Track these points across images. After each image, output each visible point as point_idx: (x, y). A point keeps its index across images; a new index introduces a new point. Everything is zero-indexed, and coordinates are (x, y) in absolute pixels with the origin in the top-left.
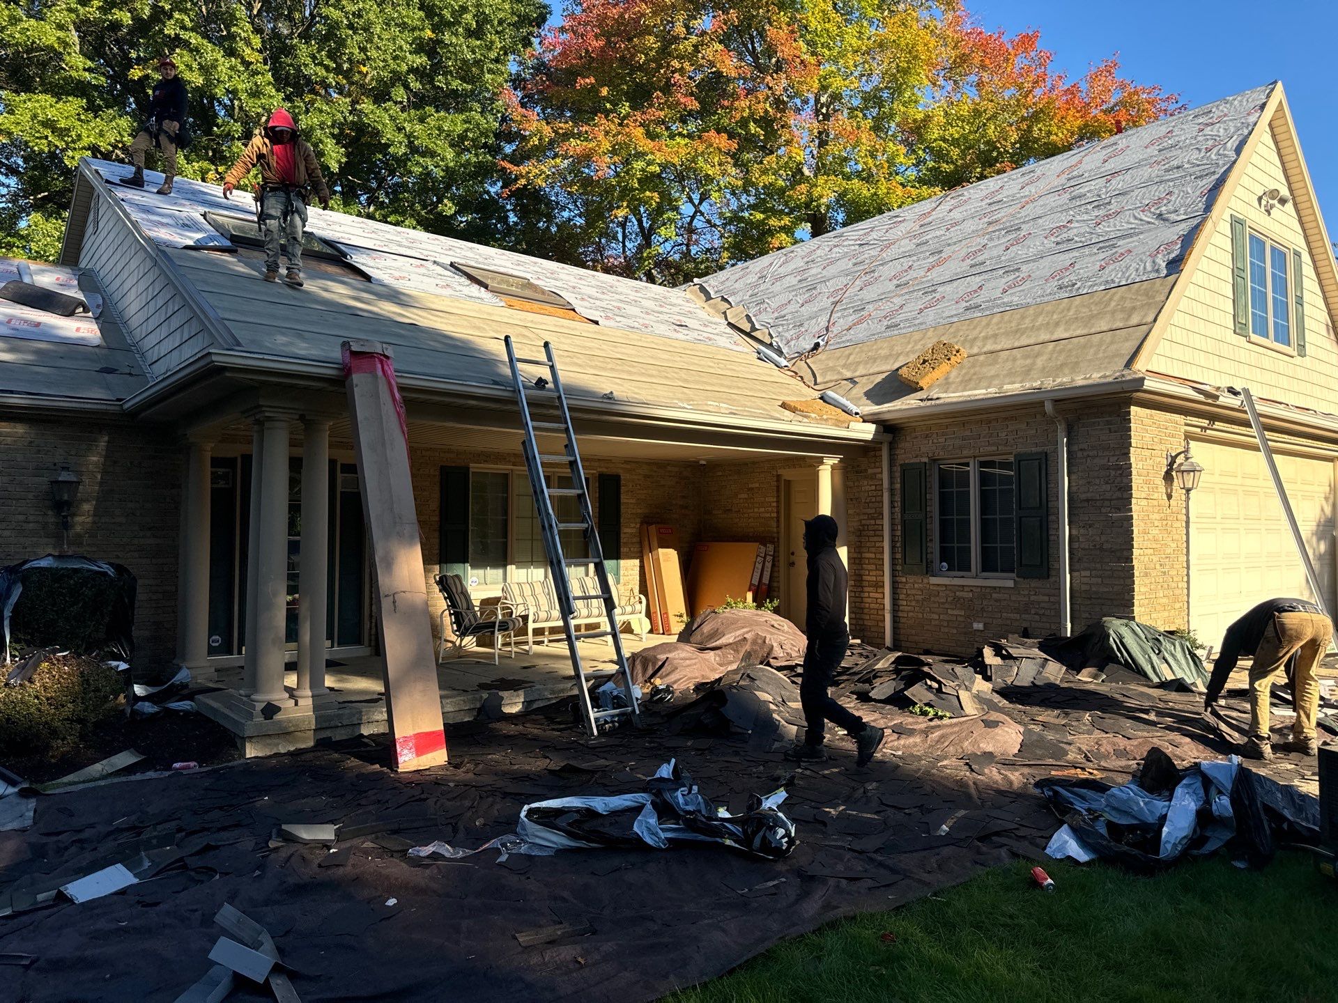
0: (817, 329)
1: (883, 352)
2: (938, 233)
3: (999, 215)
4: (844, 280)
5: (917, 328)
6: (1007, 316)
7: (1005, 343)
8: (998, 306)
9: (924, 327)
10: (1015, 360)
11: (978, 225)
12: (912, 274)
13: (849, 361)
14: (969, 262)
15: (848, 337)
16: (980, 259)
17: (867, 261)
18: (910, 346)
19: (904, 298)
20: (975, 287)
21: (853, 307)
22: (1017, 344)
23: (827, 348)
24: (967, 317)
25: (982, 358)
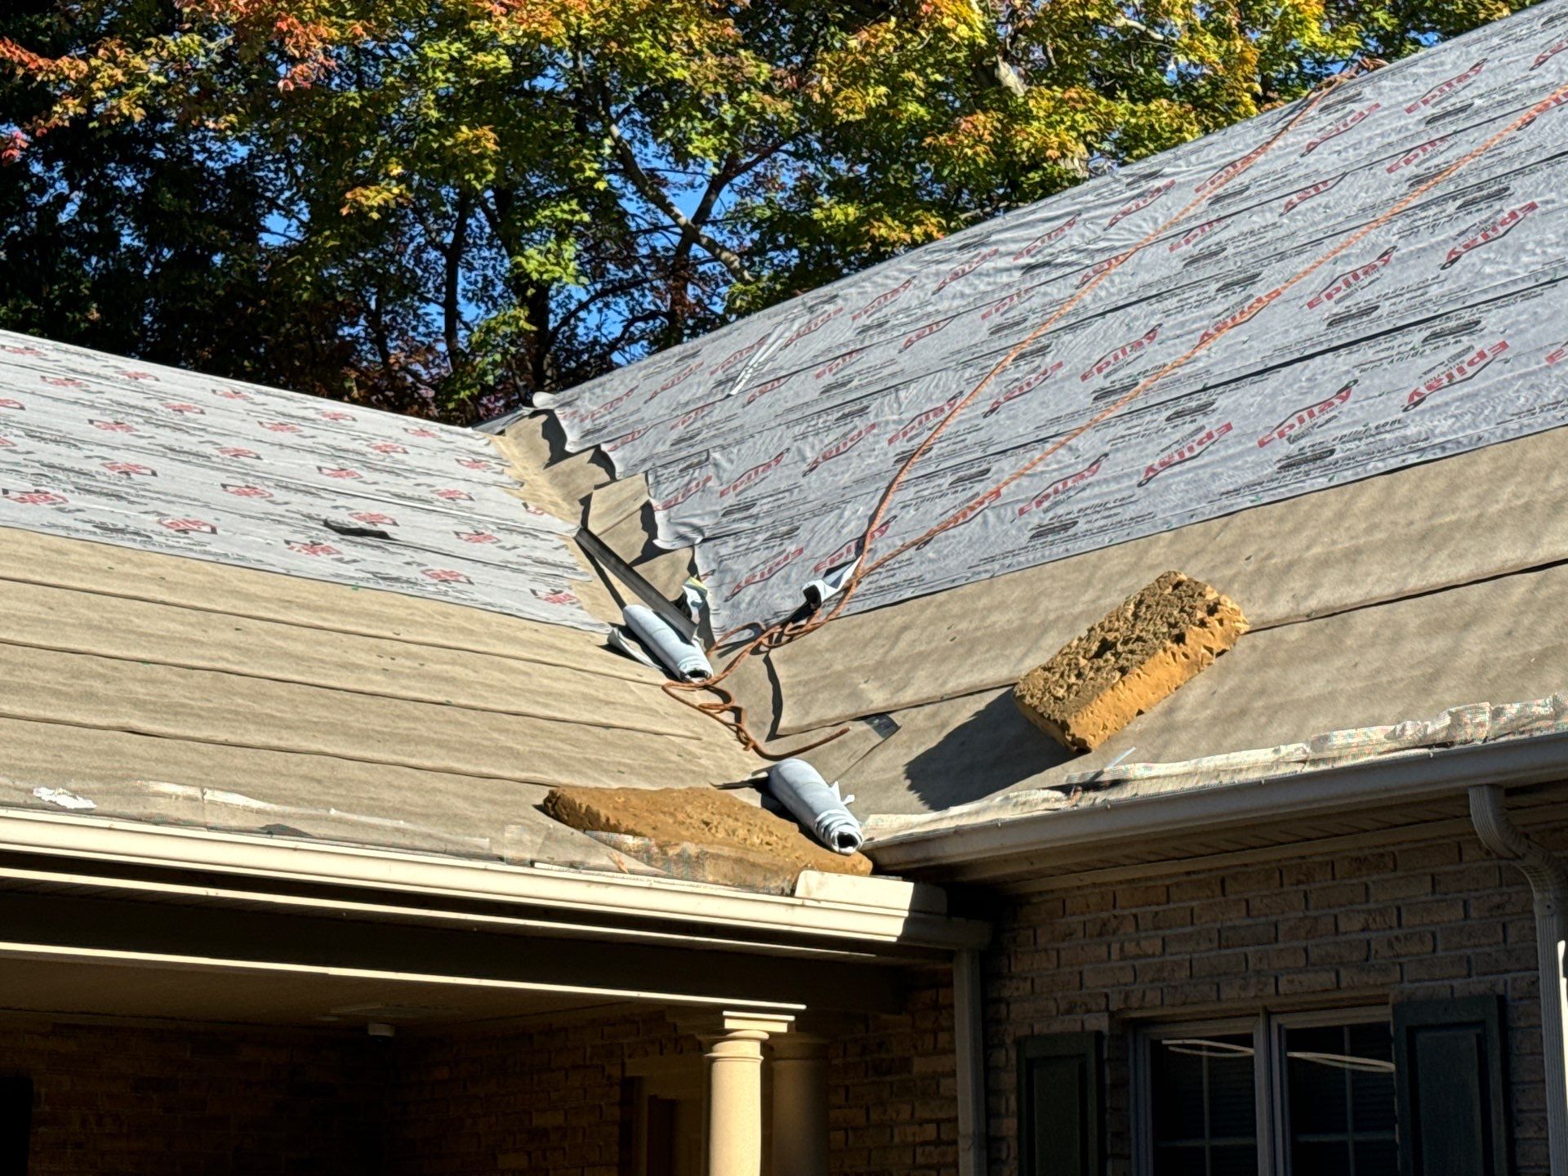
0: (831, 546)
1: (999, 619)
2: (1258, 220)
3: (1450, 155)
4: (952, 382)
5: (1120, 535)
6: (1404, 485)
7: (1377, 580)
8: (1386, 451)
9: (1146, 528)
10: (1396, 640)
11: (1382, 187)
12: (1155, 355)
13: (895, 653)
14: (1330, 308)
15: (913, 572)
16: (1363, 297)
17: (1033, 320)
18: (1089, 595)
19: (1111, 432)
20: (1330, 389)
21: (955, 468)
22: (1414, 583)
23: (843, 610)
24: (1284, 492)
25: (1294, 633)
